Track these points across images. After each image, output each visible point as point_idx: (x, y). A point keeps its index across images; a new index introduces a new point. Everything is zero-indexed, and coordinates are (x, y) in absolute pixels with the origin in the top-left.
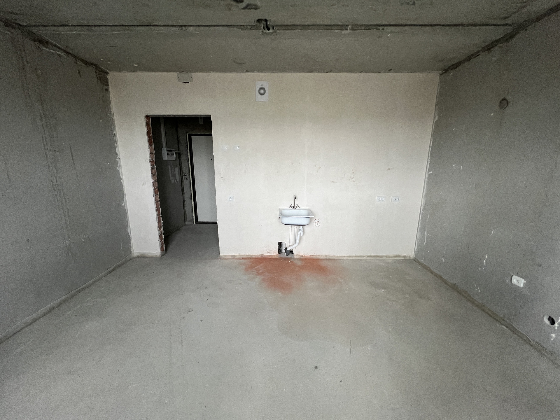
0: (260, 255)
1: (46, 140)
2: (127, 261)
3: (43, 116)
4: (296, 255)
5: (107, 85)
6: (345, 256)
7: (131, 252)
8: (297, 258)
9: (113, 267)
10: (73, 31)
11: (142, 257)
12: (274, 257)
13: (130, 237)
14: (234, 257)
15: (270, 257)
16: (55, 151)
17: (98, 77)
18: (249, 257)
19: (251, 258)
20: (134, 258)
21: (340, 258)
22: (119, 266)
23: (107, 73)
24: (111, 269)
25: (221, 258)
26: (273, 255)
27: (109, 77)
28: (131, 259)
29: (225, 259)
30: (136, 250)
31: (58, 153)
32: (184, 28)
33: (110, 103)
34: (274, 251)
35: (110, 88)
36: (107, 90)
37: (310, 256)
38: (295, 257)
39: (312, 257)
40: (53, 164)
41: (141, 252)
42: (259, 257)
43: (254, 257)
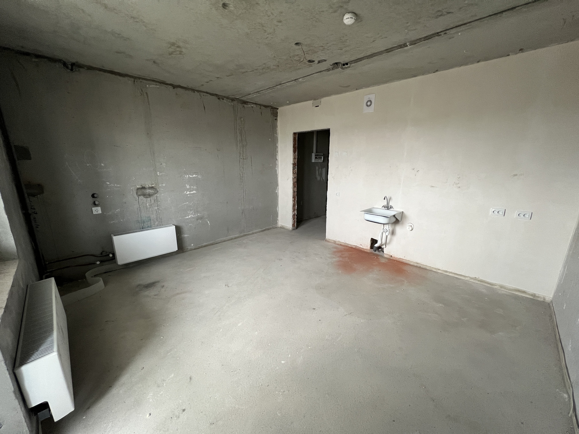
0: (354, 245)
1: (240, 154)
2: (274, 228)
3: (241, 141)
4: (386, 254)
5: (277, 116)
6: (439, 269)
7: (277, 223)
8: (387, 257)
9: (264, 229)
10: (253, 95)
11: (282, 228)
12: (366, 251)
13: (278, 213)
14: (335, 242)
15: (363, 250)
16: (244, 159)
17: (272, 113)
18: (346, 245)
19: (347, 246)
20: (278, 227)
21: (433, 270)
22: (268, 229)
23: (278, 109)
24: (263, 229)
25: (326, 241)
26: (365, 248)
27: (278, 111)
28: (276, 228)
29: (328, 242)
30: (280, 223)
31: (245, 160)
32: (297, 80)
33: (277, 127)
34: (366, 245)
35: (279, 118)
36: (276, 119)
37: (400, 258)
38: (385, 256)
39: (402, 260)
40: (242, 166)
41: (282, 224)
42: (354, 247)
43: (349, 246)
